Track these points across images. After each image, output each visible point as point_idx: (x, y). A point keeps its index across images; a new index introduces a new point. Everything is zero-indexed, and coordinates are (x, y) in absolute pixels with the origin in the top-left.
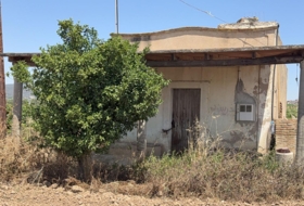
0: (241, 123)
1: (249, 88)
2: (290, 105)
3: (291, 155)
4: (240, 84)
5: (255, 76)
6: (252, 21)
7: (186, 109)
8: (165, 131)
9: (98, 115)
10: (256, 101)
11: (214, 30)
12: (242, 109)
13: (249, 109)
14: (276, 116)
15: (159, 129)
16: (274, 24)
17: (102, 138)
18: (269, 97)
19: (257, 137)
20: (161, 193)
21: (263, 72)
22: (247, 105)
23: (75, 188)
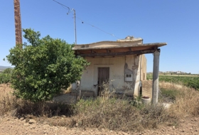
0: (127, 82)
1: (130, 67)
2: (148, 74)
3: (150, 100)
4: (126, 65)
5: (133, 61)
6: (131, 38)
7: (103, 76)
8: (95, 86)
9: (45, 80)
10: (133, 73)
11: (115, 42)
12: (127, 76)
13: (130, 76)
14: (142, 79)
15: (92, 85)
16: (140, 39)
17: (47, 93)
18: (139, 71)
19: (134, 88)
20: (77, 124)
21: (136, 60)
22: (130, 74)
23: (31, 121)
